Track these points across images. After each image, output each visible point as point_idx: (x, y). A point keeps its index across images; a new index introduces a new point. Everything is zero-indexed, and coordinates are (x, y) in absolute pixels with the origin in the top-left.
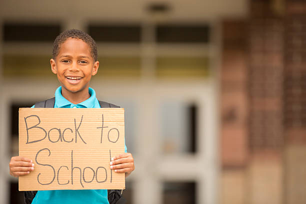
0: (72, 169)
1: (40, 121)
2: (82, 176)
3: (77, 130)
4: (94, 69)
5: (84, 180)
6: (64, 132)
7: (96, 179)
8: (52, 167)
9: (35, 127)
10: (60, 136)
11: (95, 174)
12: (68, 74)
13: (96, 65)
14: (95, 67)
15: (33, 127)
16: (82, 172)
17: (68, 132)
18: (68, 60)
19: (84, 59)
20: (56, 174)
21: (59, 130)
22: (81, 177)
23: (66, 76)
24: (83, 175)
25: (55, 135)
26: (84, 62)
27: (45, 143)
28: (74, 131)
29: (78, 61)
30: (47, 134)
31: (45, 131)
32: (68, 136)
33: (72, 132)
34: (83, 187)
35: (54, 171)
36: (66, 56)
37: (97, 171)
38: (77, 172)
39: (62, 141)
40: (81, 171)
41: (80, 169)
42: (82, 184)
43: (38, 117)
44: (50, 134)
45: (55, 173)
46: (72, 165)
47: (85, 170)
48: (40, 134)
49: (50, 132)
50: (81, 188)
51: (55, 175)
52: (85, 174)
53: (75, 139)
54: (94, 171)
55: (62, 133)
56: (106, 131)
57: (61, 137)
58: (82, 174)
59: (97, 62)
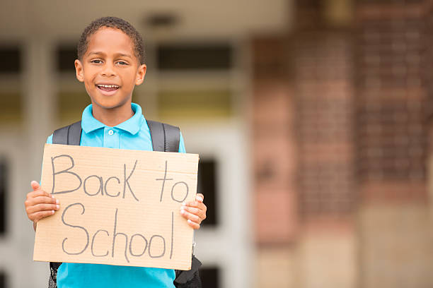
0: (115, 236)
1: (73, 164)
2: (128, 247)
3: (126, 181)
4: (138, 75)
5: (131, 251)
6: (107, 182)
7: (149, 252)
8: (86, 230)
9: (66, 171)
10: (101, 187)
11: (148, 245)
12: (100, 80)
13: (142, 71)
14: (140, 73)
15: (62, 172)
16: (129, 241)
17: (113, 182)
18: (100, 60)
19: (123, 57)
20: (90, 241)
21: (101, 179)
22: (126, 247)
23: (96, 83)
24: (130, 246)
25: (93, 185)
26: (124, 63)
27: (79, 196)
28: (122, 181)
29: (114, 61)
30: (82, 183)
31: (80, 179)
32: (113, 187)
33: (119, 183)
34: (129, 262)
35: (88, 236)
36: (97, 54)
37: (150, 241)
38: (121, 240)
39: (103, 194)
40: (127, 238)
41: (126, 236)
42: (127, 258)
43: (71, 158)
44: (86, 184)
45: (88, 239)
46: (115, 229)
47: (134, 238)
48: (72, 182)
49: (87, 181)
50: (125, 263)
51: (88, 242)
52: (132, 244)
53: (122, 193)
54: (146, 240)
55: (104, 183)
56: (169, 184)
57: (102, 189)
58: (129, 244)
59: (144, 66)
